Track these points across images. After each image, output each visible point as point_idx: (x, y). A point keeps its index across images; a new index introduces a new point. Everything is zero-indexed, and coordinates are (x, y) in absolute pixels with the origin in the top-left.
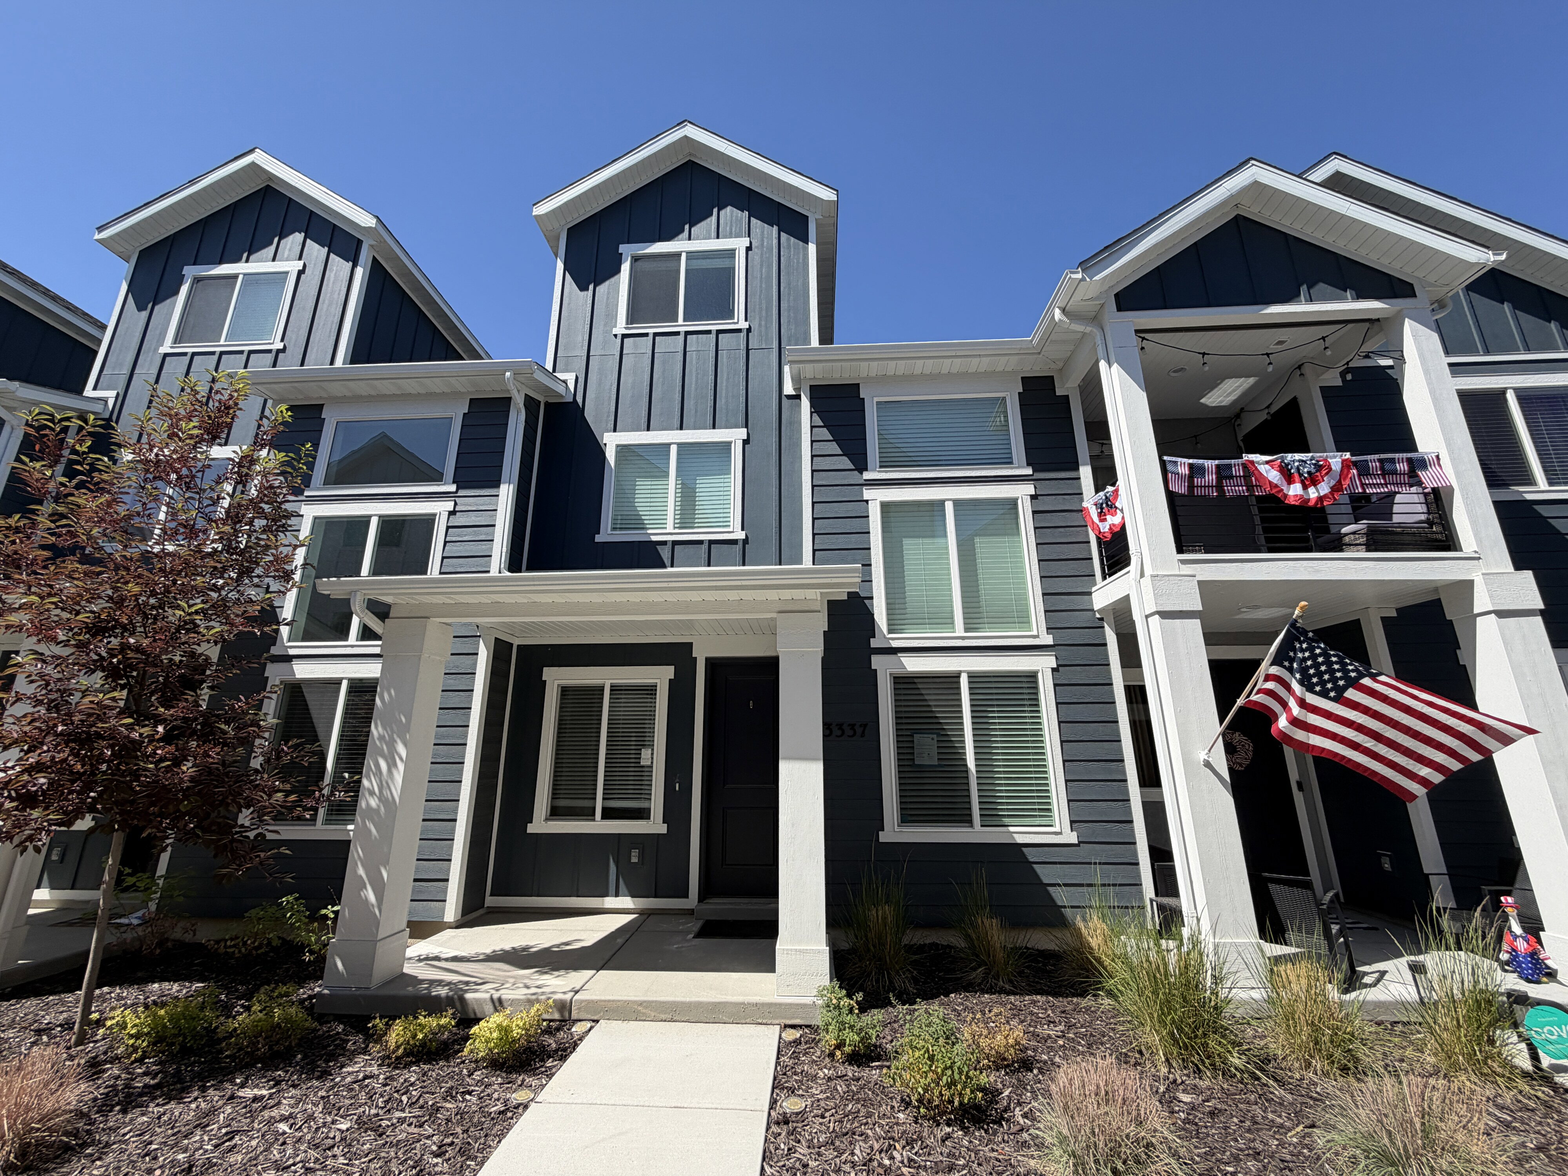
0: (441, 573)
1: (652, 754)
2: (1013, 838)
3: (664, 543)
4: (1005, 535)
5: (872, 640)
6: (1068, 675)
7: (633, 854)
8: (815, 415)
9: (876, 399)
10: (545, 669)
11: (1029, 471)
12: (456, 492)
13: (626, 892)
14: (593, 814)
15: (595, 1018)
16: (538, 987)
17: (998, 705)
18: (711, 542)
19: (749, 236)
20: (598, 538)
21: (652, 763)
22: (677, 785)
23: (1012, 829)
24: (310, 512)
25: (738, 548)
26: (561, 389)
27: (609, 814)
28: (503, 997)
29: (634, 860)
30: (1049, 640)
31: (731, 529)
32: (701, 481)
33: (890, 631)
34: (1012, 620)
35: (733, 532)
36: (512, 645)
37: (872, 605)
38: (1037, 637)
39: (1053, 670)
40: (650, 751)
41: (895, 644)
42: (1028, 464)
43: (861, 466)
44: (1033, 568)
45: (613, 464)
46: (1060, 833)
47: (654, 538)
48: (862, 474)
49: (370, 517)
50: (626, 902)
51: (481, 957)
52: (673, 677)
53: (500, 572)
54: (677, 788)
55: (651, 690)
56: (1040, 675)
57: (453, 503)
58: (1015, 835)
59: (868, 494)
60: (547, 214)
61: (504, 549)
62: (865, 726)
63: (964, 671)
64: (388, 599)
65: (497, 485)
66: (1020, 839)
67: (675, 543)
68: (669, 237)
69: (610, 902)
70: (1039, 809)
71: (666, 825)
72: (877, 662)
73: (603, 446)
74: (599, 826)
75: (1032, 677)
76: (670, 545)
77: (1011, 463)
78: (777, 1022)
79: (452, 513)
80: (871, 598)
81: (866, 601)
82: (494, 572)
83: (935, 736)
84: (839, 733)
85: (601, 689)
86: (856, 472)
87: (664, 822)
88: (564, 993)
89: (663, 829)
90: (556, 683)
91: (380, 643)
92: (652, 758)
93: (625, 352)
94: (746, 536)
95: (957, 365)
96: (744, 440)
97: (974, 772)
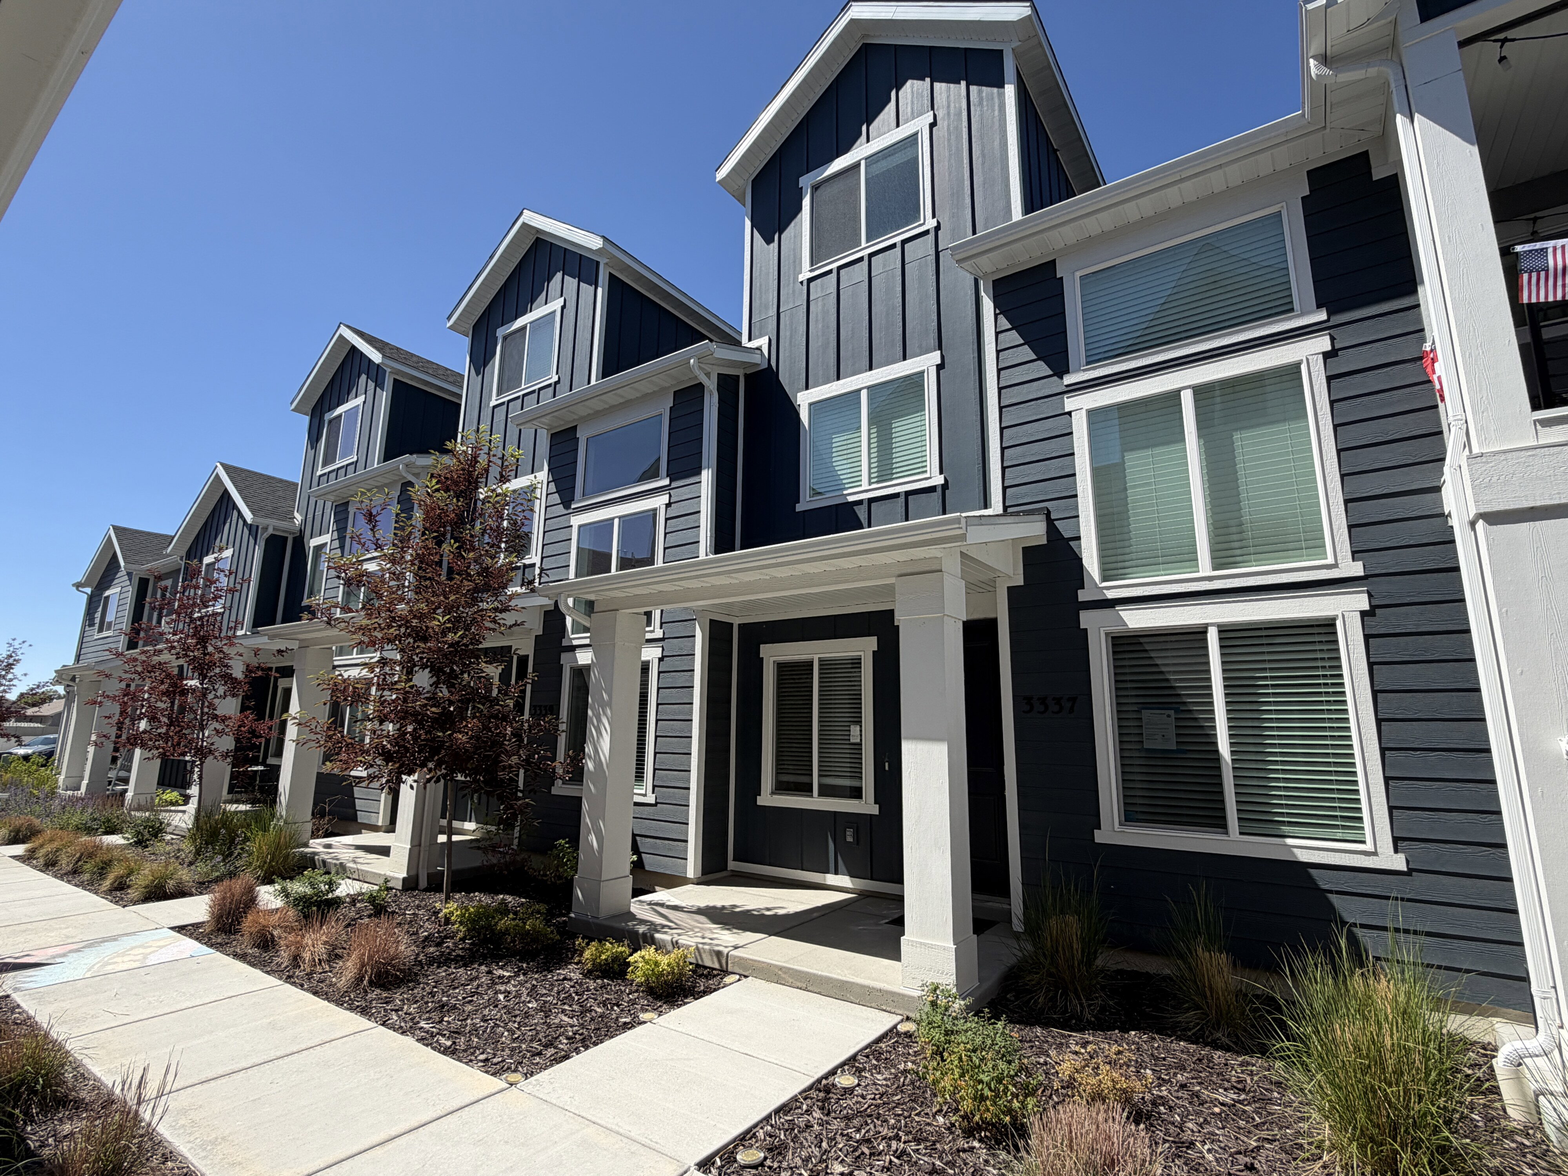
0: (664, 563)
1: (861, 731)
2: (1293, 854)
3: (860, 502)
4: (1285, 420)
5: (1079, 592)
6: (1386, 621)
7: (848, 833)
8: (1001, 317)
9: (1078, 274)
10: (762, 646)
11: (1322, 316)
12: (670, 485)
13: (846, 872)
14: (810, 790)
15: (746, 974)
16: (711, 939)
17: (1271, 669)
18: (908, 494)
19: (933, 108)
20: (799, 508)
21: (861, 740)
22: (887, 764)
23: (1290, 841)
24: (577, 521)
25: (936, 496)
26: (756, 359)
27: (826, 791)
28: (680, 941)
29: (850, 839)
30: (1357, 569)
31: (928, 475)
32: (897, 425)
33: (1105, 579)
34: (1297, 545)
35: (930, 478)
36: (732, 624)
37: (1080, 546)
38: (1335, 566)
39: (1363, 614)
40: (858, 728)
41: (1111, 595)
42: (1319, 306)
43: (1060, 368)
44: (1327, 464)
45: (806, 424)
46: (1375, 854)
47: (851, 499)
48: (1062, 378)
49: (613, 519)
50: (844, 881)
51: (694, 909)
52: (876, 649)
53: (707, 555)
54: (887, 768)
55: (856, 663)
56: (1339, 624)
57: (668, 496)
58: (1295, 850)
59: (1069, 404)
60: (728, 175)
61: (709, 535)
62: (1073, 700)
63: (1212, 624)
64: (592, 597)
65: (699, 473)
66: (1304, 856)
67: (871, 500)
68: (847, 150)
69: (831, 879)
70: (1342, 817)
71: (877, 806)
72: (1087, 619)
73: (797, 407)
74: (815, 802)
75: (1327, 626)
76: (866, 504)
77: (1292, 310)
78: (901, 1012)
79: (668, 505)
80: (1078, 538)
81: (1072, 543)
82: (702, 556)
83: (1172, 712)
84: (1042, 708)
85: (810, 664)
86: (1055, 378)
87: (876, 803)
88: (726, 947)
89: (874, 810)
90: (772, 659)
91: (588, 635)
92: (861, 735)
93: (811, 298)
94: (945, 479)
95: (1190, 191)
96: (938, 366)
97: (1230, 762)
